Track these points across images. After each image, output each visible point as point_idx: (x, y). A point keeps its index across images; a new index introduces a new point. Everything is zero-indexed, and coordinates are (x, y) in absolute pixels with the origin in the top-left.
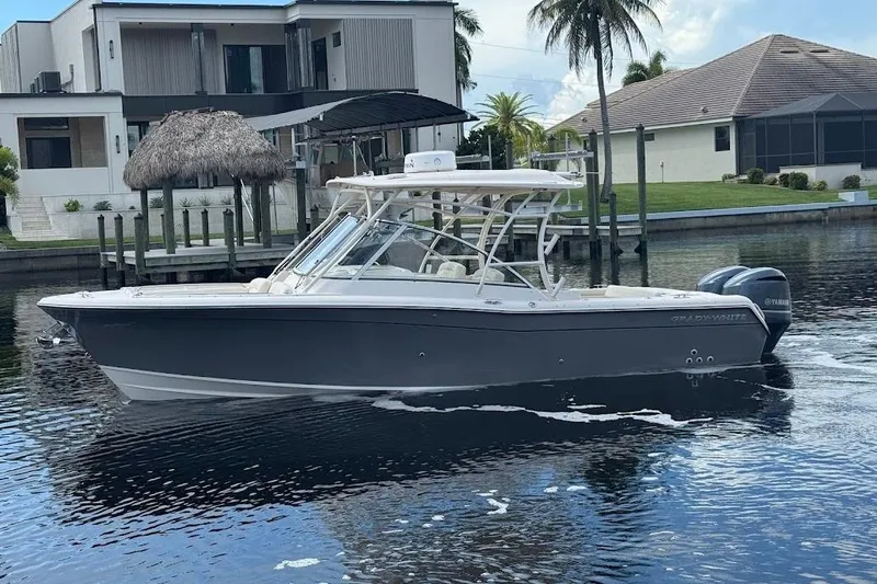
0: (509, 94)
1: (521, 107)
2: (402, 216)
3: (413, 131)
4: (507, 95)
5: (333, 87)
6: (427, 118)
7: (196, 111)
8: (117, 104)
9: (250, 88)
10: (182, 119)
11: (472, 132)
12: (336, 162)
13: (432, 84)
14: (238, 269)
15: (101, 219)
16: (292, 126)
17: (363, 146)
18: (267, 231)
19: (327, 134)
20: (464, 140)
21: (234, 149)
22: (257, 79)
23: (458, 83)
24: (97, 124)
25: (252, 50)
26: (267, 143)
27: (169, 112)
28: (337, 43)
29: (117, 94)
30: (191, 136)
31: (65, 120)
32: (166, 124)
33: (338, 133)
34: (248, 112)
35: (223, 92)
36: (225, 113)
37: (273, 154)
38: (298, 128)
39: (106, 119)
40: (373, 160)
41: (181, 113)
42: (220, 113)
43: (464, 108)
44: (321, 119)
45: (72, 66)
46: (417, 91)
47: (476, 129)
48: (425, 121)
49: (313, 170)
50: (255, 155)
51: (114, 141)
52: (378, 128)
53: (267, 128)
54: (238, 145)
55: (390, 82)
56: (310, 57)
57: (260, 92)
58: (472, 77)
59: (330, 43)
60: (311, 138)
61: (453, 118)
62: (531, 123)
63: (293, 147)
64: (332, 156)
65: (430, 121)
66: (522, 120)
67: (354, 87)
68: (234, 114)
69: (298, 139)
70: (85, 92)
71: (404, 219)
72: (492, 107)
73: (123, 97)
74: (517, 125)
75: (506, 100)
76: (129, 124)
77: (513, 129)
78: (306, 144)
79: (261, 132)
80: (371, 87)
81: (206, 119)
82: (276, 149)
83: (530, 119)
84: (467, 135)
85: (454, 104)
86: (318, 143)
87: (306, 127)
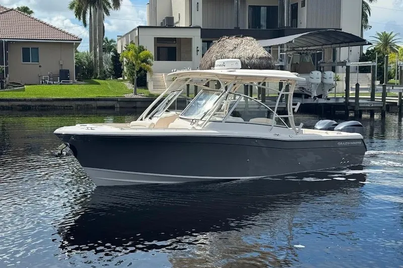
0: (388, 32)
1: (393, 39)
2: (330, 90)
3: (338, 49)
4: (387, 33)
5: (300, 26)
6: (345, 43)
7: (234, 36)
8: (199, 32)
9: (260, 26)
10: (227, 40)
11: (368, 51)
12: (299, 63)
13: (349, 26)
14: (249, 112)
15: (188, 85)
16: (279, 45)
17: (313, 55)
18: (264, 94)
19: (296, 49)
20: (364, 54)
21: (251, 55)
22: (263, 23)
23: (362, 26)
24: (189, 41)
25: (262, 8)
26: (266, 53)
27: (222, 36)
28: (303, 5)
29: (198, 27)
30: (231, 48)
31: (175, 39)
32: (221, 42)
33: (301, 49)
34: (258, 37)
35: (247, 28)
36: (248, 38)
37: (269, 59)
38: (282, 46)
39: (193, 40)
40: (317, 63)
41: (227, 37)
42: (245, 38)
43: (364, 38)
44: (293, 42)
45: (179, 14)
46: (341, 30)
47: (370, 49)
48: (344, 44)
49: (287, 66)
50: (260, 58)
51: (196, 50)
52: (320, 47)
53: (267, 46)
54: (253, 53)
55: (328, 25)
56: (290, 12)
57: (264, 28)
58: (369, 24)
59: (300, 5)
60: (287, 51)
61: (358, 43)
62: (398, 47)
63: (279, 55)
64: (297, 59)
65: (347, 44)
66: (394, 45)
67: (310, 27)
68: (252, 39)
69: (281, 51)
70: (184, 26)
71: (330, 92)
72: (379, 38)
73: (202, 29)
74: (391, 48)
75: (386, 35)
76: (203, 41)
77: (389, 50)
78: (285, 53)
79: (264, 47)
80: (318, 27)
81: (239, 40)
82: (270, 56)
83: (398, 45)
84: (365, 52)
85: (360, 37)
86: (291, 53)
87: (285, 46)
